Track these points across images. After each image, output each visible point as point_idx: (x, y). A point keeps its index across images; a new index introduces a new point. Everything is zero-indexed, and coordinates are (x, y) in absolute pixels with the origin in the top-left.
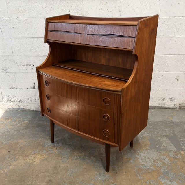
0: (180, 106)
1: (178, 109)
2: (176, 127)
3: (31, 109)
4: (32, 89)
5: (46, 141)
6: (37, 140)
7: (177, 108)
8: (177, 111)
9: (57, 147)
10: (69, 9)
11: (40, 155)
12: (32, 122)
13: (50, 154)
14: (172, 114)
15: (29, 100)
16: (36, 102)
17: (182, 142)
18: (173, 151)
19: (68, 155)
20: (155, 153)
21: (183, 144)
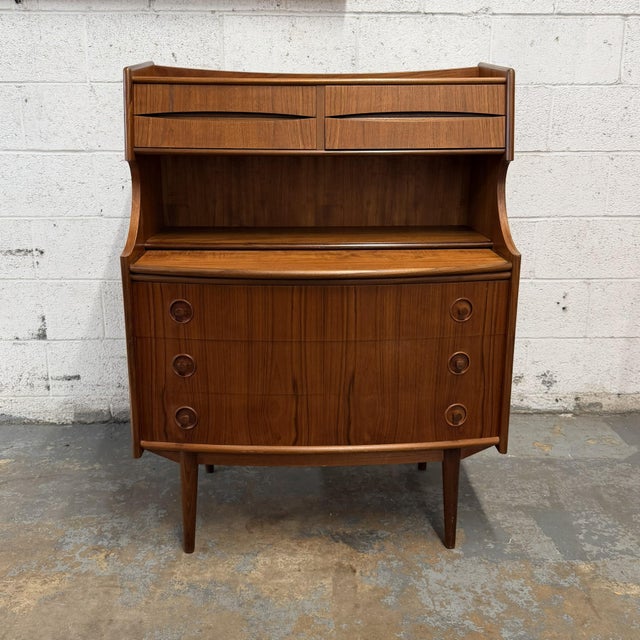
0: (578, 405)
1: (569, 415)
2: (563, 479)
3: (27, 416)
4: (36, 341)
5: (71, 530)
6: (37, 526)
7: (566, 412)
8: (568, 421)
9: (111, 549)
10: (173, 54)
11: (39, 581)
12: (26, 461)
13: (78, 574)
14: (547, 434)
15: (24, 381)
16: (48, 388)
17: (584, 531)
18: (551, 561)
19: (148, 580)
20: (482, 570)
21: (589, 535)
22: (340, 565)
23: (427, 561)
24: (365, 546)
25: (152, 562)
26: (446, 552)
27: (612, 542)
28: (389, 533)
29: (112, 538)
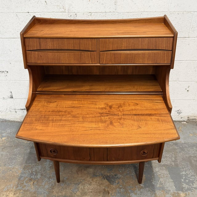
0: (188, 119)
1: (185, 122)
2: (180, 152)
3: (11, 120)
5: (23, 171)
6: (13, 168)
8: (184, 125)
9: (35, 180)
10: (46, 2)
11: (13, 193)
12: (11, 139)
13: (24, 191)
15: (8, 110)
16: (16, 112)
17: (184, 177)
18: (172, 191)
19: (46, 195)
20: (149, 194)
21: (185, 179)
22: (104, 190)
23: (132, 189)
24: (113, 181)
25: (47, 187)
26: (138, 185)
27: (192, 184)
28: (121, 176)
29: (35, 175)
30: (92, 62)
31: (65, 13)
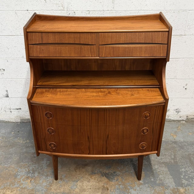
0: (187, 119)
1: (184, 122)
2: (179, 150)
3: (5, 120)
4: (5, 98)
5: (20, 169)
6: (9, 167)
7: (183, 121)
8: (183, 124)
9: (32, 178)
11: (10, 191)
12: (5, 139)
13: (22, 188)
14: (176, 130)
15: (3, 110)
16: (11, 112)
17: (183, 174)
18: (171, 187)
19: (43, 192)
20: (149, 190)
21: (185, 176)
22: (103, 186)
23: (132, 186)
24: (112, 178)
25: (45, 184)
26: (138, 182)
27: (192, 180)
28: (120, 173)
29: (32, 173)
30: (91, 55)
31: (64, 11)
